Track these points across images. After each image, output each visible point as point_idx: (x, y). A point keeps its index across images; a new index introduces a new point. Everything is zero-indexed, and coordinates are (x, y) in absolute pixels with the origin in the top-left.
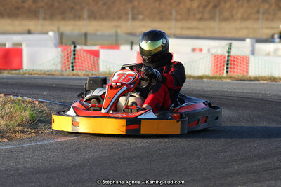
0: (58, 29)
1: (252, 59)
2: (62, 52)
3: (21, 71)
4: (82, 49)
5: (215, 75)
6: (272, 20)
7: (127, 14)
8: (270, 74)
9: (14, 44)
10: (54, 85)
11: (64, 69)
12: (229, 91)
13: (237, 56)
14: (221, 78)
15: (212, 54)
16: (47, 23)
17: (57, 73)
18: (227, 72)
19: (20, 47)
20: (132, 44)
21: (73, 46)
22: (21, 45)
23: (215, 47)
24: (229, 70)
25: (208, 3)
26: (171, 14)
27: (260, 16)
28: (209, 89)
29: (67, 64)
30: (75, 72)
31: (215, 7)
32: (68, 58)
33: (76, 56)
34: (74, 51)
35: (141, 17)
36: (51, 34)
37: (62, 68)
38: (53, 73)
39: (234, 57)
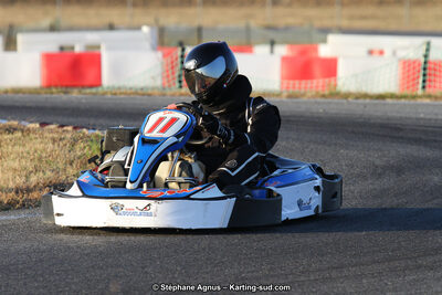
0: (157, 21)
2: (164, 56)
3: (100, 89)
5: (406, 92)
9: (88, 47)
11: (167, 85)
12: (428, 117)
13: (440, 62)
14: (414, 97)
15: (400, 60)
16: (138, 11)
17: (156, 92)
18: (424, 87)
19: (96, 51)
20: (272, 43)
21: (180, 49)
22: (99, 47)
23: (406, 48)
24: (427, 83)
28: (394, 114)
29: (171, 77)
30: (184, 90)
32: (172, 68)
34: (182, 56)
36: (145, 29)
37: (164, 84)
38: (150, 92)
39: (435, 64)
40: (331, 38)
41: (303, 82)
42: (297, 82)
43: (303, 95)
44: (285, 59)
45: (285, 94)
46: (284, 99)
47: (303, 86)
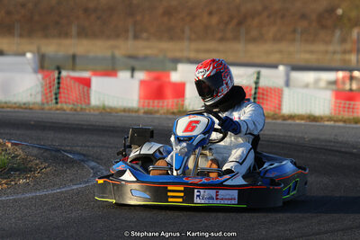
0: (39, 49)
1: (286, 91)
2: (43, 79)
4: (68, 77)
6: (313, 42)
7: (127, 31)
8: (308, 112)
10: (32, 123)
11: (45, 101)
13: (267, 88)
16: (24, 41)
17: (36, 106)
20: (133, 70)
21: (57, 72)
23: (240, 76)
25: (231, 18)
26: (183, 32)
27: (298, 36)
29: (49, 95)
30: (59, 106)
31: (240, 24)
32: (50, 87)
33: (61, 85)
34: (59, 78)
35: (145, 35)
36: (29, 55)
37: (42, 100)
38: (31, 106)
39: (263, 90)
40: (181, 67)
41: (156, 101)
42: (151, 101)
43: (157, 112)
44: (142, 82)
45: (142, 111)
46: (141, 114)
47: (156, 104)
